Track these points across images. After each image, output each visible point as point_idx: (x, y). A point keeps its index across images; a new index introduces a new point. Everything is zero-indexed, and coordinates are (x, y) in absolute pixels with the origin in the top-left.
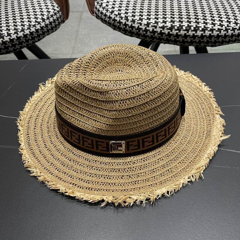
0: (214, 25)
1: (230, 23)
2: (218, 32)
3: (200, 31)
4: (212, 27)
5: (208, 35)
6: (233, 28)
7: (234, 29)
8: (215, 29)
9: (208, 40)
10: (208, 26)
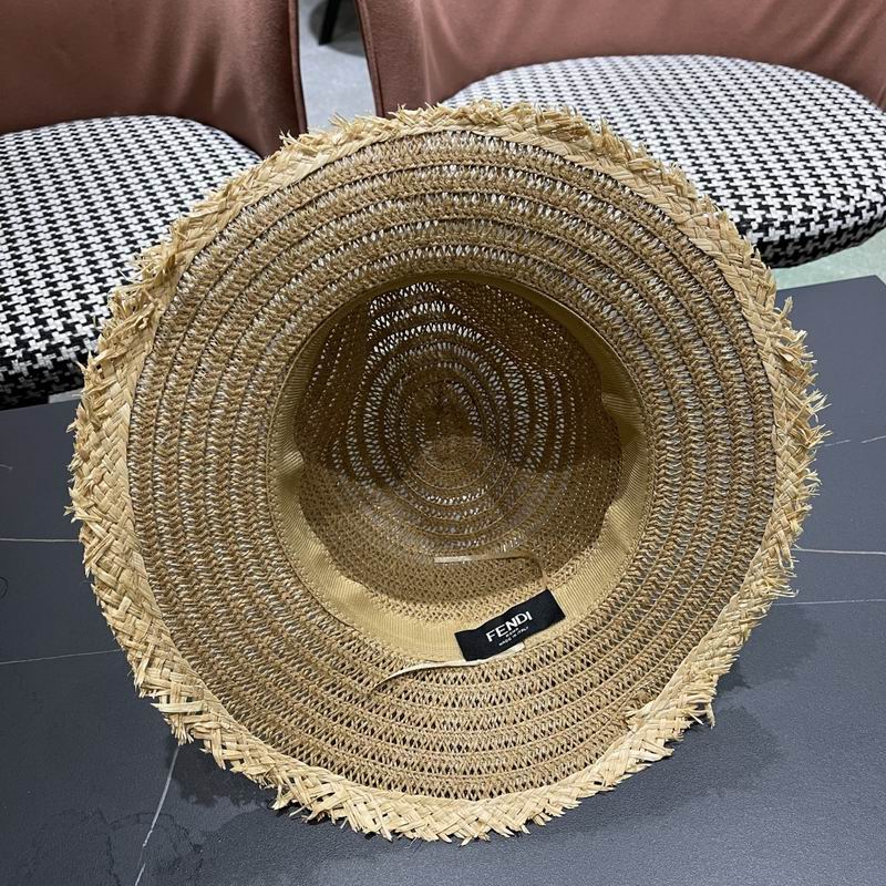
0: (789, 209)
1: (829, 200)
2: (803, 229)
3: (754, 231)
4: (785, 217)
5: (777, 238)
6: (839, 211)
7: (842, 215)
8: (793, 223)
9: (776, 254)
10: (775, 217)
